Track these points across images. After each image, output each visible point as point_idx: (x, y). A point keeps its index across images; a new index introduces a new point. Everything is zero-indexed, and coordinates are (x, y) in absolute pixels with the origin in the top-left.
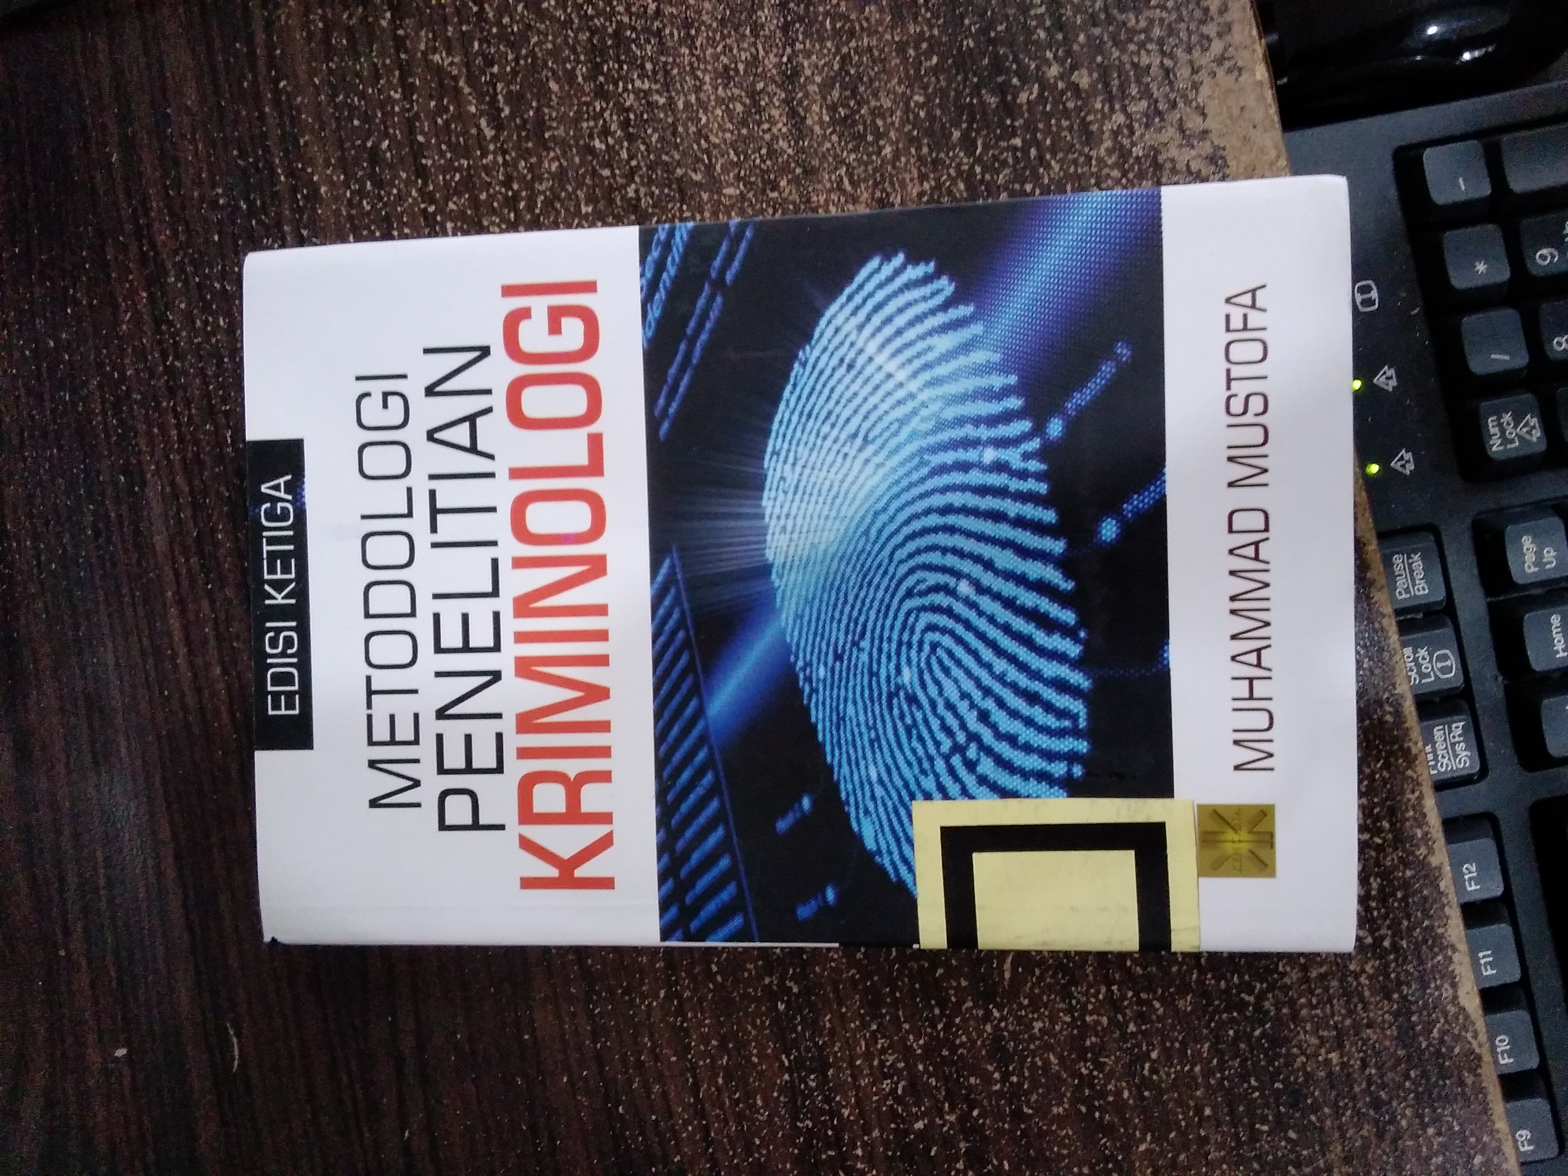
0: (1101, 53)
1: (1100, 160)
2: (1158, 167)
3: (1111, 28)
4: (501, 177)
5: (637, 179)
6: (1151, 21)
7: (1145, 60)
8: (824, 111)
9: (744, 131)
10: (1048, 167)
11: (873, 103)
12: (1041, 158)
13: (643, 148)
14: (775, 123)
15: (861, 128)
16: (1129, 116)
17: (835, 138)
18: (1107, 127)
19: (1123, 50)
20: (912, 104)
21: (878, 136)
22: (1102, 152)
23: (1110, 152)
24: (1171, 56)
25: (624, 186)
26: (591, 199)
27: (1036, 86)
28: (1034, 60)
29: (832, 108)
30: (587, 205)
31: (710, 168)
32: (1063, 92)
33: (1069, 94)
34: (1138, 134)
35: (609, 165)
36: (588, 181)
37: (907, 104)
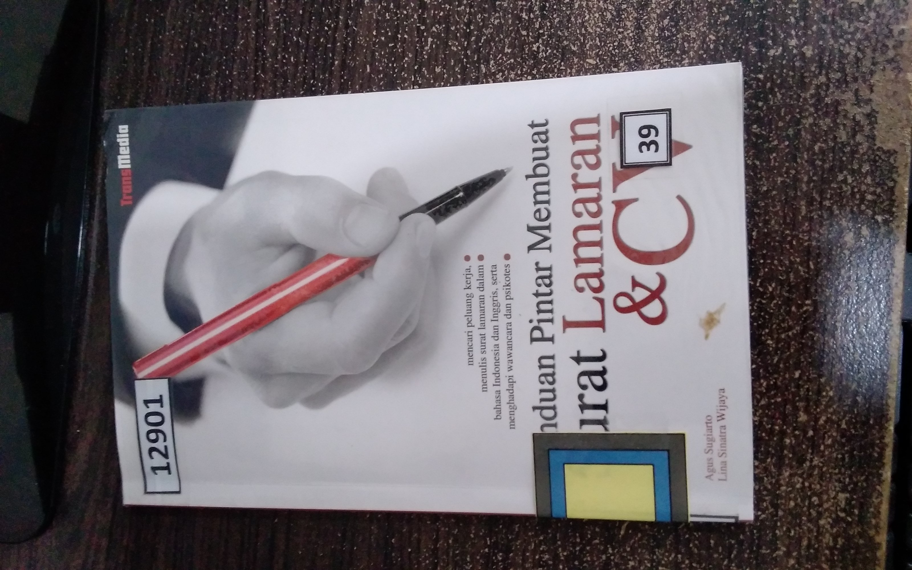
0: (823, 39)
1: (805, 99)
2: (837, 112)
3: (833, 27)
4: (466, 20)
5: (540, 41)
6: (857, 29)
7: (847, 50)
8: (657, 30)
9: (608, 30)
10: (775, 96)
11: (686, 33)
12: (772, 89)
13: (548, 24)
14: (626, 29)
15: (675, 45)
16: (829, 79)
17: (658, 47)
18: (815, 82)
19: (836, 42)
20: (708, 39)
21: (684, 52)
22: (808, 95)
23: (812, 96)
24: (863, 52)
25: (533, 43)
26: (512, 45)
27: (781, 48)
28: (784, 33)
29: (662, 30)
30: (508, 48)
31: (583, 45)
32: (795, 56)
33: (798, 58)
34: (831, 90)
35: (527, 29)
36: (512, 35)
37: (704, 39)
